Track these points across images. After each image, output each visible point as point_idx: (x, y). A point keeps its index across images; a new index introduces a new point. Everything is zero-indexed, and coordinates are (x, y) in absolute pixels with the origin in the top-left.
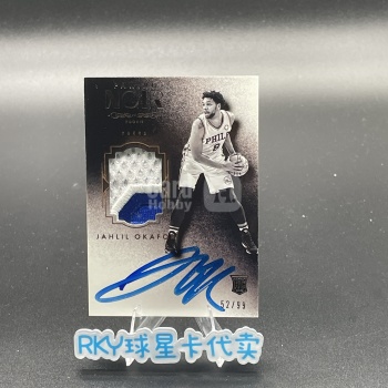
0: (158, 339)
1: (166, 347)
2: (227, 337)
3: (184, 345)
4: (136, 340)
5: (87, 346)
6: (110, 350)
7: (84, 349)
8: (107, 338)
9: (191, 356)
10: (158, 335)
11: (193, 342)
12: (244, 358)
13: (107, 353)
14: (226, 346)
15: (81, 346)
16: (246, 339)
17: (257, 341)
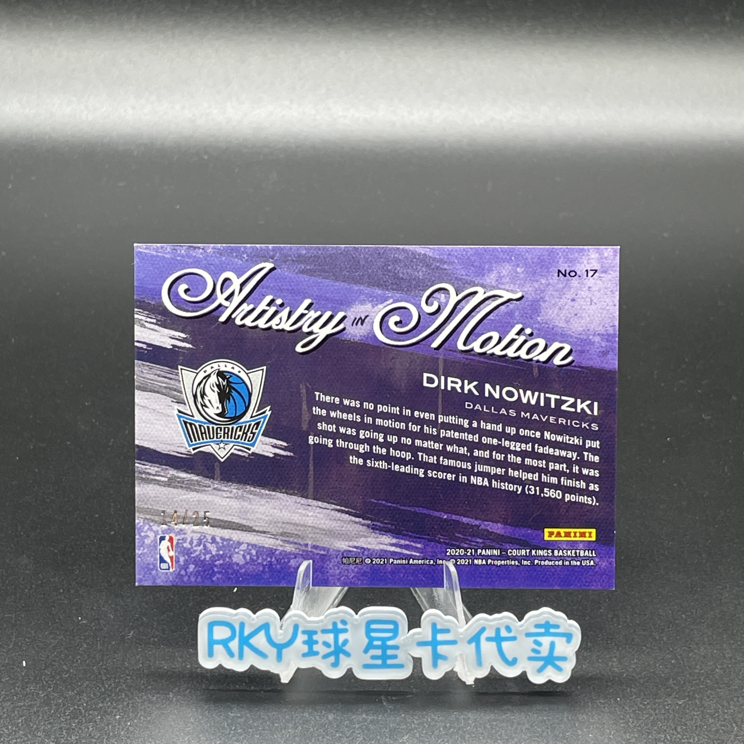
0: (368, 631)
1: (384, 647)
2: (508, 629)
3: (421, 644)
4: (324, 631)
5: (225, 643)
6: (272, 652)
7: (218, 648)
8: (266, 627)
9: (435, 665)
10: (369, 623)
11: (440, 637)
12: (540, 670)
13: (263, 655)
14: (505, 645)
15: (211, 642)
16: (547, 634)
17: (569, 637)
